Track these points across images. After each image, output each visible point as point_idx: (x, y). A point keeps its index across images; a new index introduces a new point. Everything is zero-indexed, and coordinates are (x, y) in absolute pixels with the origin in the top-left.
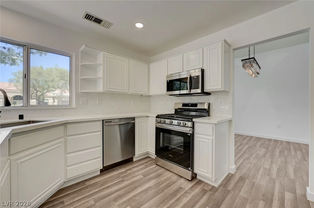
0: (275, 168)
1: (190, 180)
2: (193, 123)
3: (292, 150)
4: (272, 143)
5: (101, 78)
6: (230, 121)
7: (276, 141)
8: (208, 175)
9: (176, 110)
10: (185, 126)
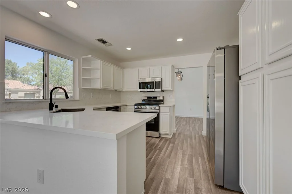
0: (191, 128)
1: (158, 137)
2: (159, 107)
3: (197, 121)
4: (188, 119)
5: (99, 79)
6: (174, 106)
7: (189, 118)
8: (168, 133)
9: (143, 101)
10: (155, 109)
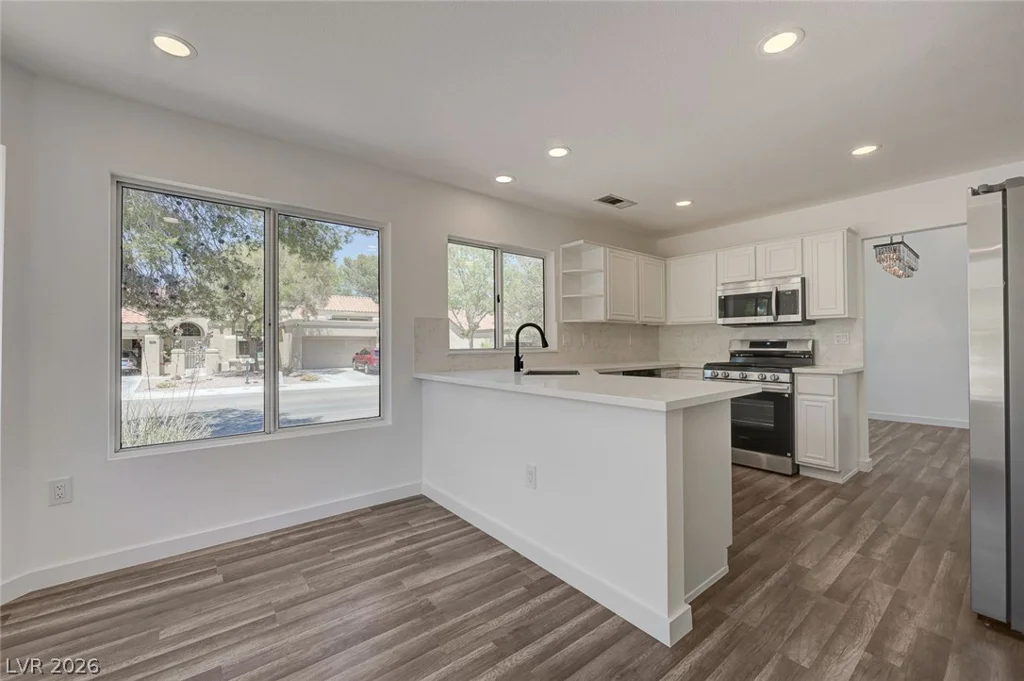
1: (790, 473)
2: (793, 375)
5: (602, 296)
6: (859, 372)
9: (733, 355)
10: (776, 381)
